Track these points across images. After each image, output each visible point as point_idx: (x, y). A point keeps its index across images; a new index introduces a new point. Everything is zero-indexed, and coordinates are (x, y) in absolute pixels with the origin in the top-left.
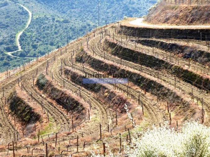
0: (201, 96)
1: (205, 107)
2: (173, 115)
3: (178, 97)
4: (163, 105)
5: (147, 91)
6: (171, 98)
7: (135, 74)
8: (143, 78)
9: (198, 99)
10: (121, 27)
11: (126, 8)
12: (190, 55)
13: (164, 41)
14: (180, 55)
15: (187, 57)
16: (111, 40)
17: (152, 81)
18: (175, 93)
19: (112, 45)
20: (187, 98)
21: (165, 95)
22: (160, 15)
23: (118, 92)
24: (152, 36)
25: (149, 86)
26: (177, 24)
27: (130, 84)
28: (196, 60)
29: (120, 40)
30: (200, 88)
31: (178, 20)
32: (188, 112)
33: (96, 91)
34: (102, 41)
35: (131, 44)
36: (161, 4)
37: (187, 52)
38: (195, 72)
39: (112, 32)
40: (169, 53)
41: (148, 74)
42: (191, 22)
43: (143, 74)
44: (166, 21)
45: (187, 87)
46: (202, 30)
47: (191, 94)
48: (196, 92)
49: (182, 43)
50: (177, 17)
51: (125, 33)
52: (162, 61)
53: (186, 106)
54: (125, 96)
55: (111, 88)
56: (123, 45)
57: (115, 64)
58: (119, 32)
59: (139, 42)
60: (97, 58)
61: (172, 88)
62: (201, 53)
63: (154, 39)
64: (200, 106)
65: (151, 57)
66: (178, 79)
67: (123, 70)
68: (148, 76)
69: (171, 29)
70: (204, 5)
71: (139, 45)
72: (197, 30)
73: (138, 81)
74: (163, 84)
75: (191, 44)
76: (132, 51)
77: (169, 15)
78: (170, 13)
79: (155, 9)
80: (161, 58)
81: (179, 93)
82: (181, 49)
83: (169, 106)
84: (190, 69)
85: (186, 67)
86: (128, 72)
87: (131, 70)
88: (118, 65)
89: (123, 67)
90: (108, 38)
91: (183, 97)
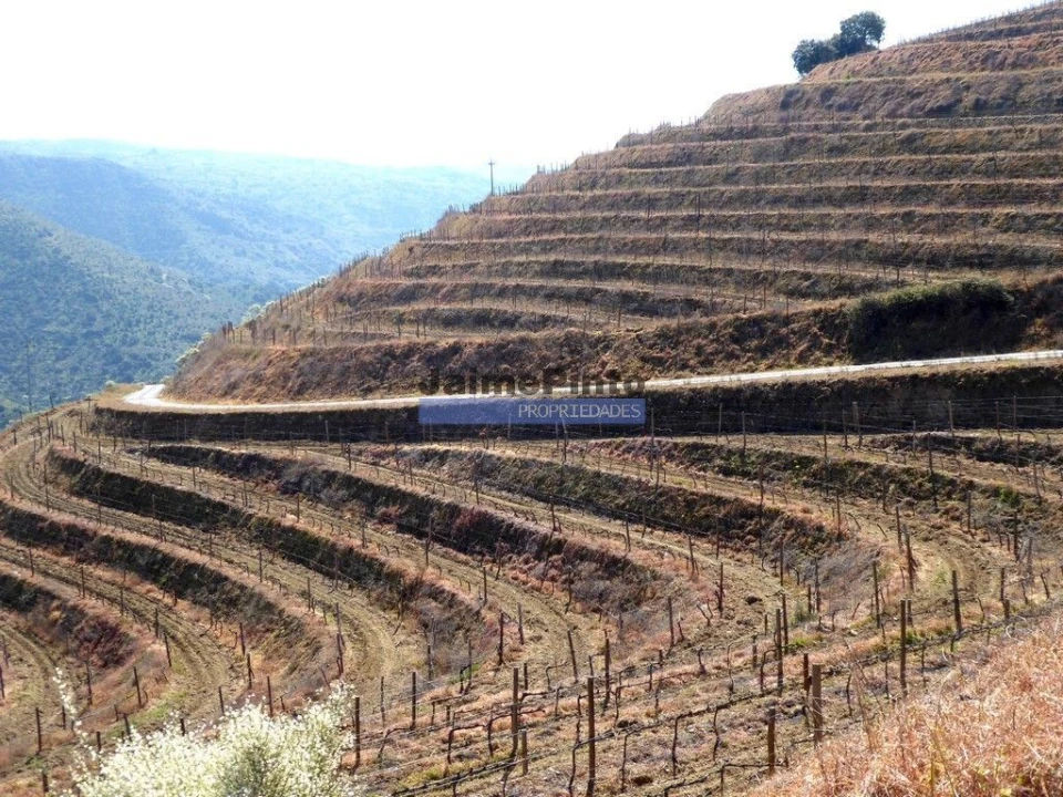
0: (333, 598)
1: (345, 630)
2: (257, 659)
3: (269, 607)
4: (226, 632)
5: (179, 595)
6: (249, 610)
7: (142, 548)
8: (167, 560)
9: (327, 608)
10: (99, 411)
11: (113, 357)
12: (299, 484)
13: (224, 448)
14: (272, 485)
15: (290, 490)
16: (65, 449)
17: (194, 567)
18: (261, 596)
19: (70, 466)
20: (296, 609)
21: (232, 602)
22: (210, 374)
23: (94, 607)
24: (190, 436)
25: (185, 581)
26: (261, 399)
27: (130, 578)
28: (315, 498)
29: (94, 449)
30: (330, 576)
31: (261, 389)
32: (300, 648)
33: (23, 609)
34: (41, 455)
35: (126, 461)
36: (212, 344)
37: (291, 475)
38: (314, 530)
39: (68, 427)
40: (239, 482)
41: (183, 548)
42: (299, 393)
43: (165, 547)
44: (229, 391)
45: (294, 576)
46: (329, 414)
47: (306, 594)
48: (321, 587)
49: (276, 452)
50: (258, 379)
51: (109, 430)
52: (222, 507)
53: (292, 629)
54: (113, 615)
55: (70, 594)
56: (104, 466)
57: (82, 522)
58: (93, 428)
59: (152, 453)
60: (26, 506)
61: (251, 580)
62: (331, 477)
63: (196, 444)
64: (333, 628)
65: (189, 496)
66: (267, 555)
67: (107, 540)
68: (182, 553)
69: (244, 414)
70: (332, 345)
71: (154, 464)
72: (315, 414)
73: (154, 567)
74: (228, 571)
75: (300, 454)
76: (131, 483)
77: (237, 374)
78: (238, 369)
79: (197, 357)
80: (217, 497)
81: (271, 593)
82: (275, 468)
83: (247, 635)
84: (302, 525)
85: (289, 520)
86: (122, 544)
87: (132, 537)
88: (92, 525)
89: (106, 530)
90: (58, 446)
91: (283, 604)
